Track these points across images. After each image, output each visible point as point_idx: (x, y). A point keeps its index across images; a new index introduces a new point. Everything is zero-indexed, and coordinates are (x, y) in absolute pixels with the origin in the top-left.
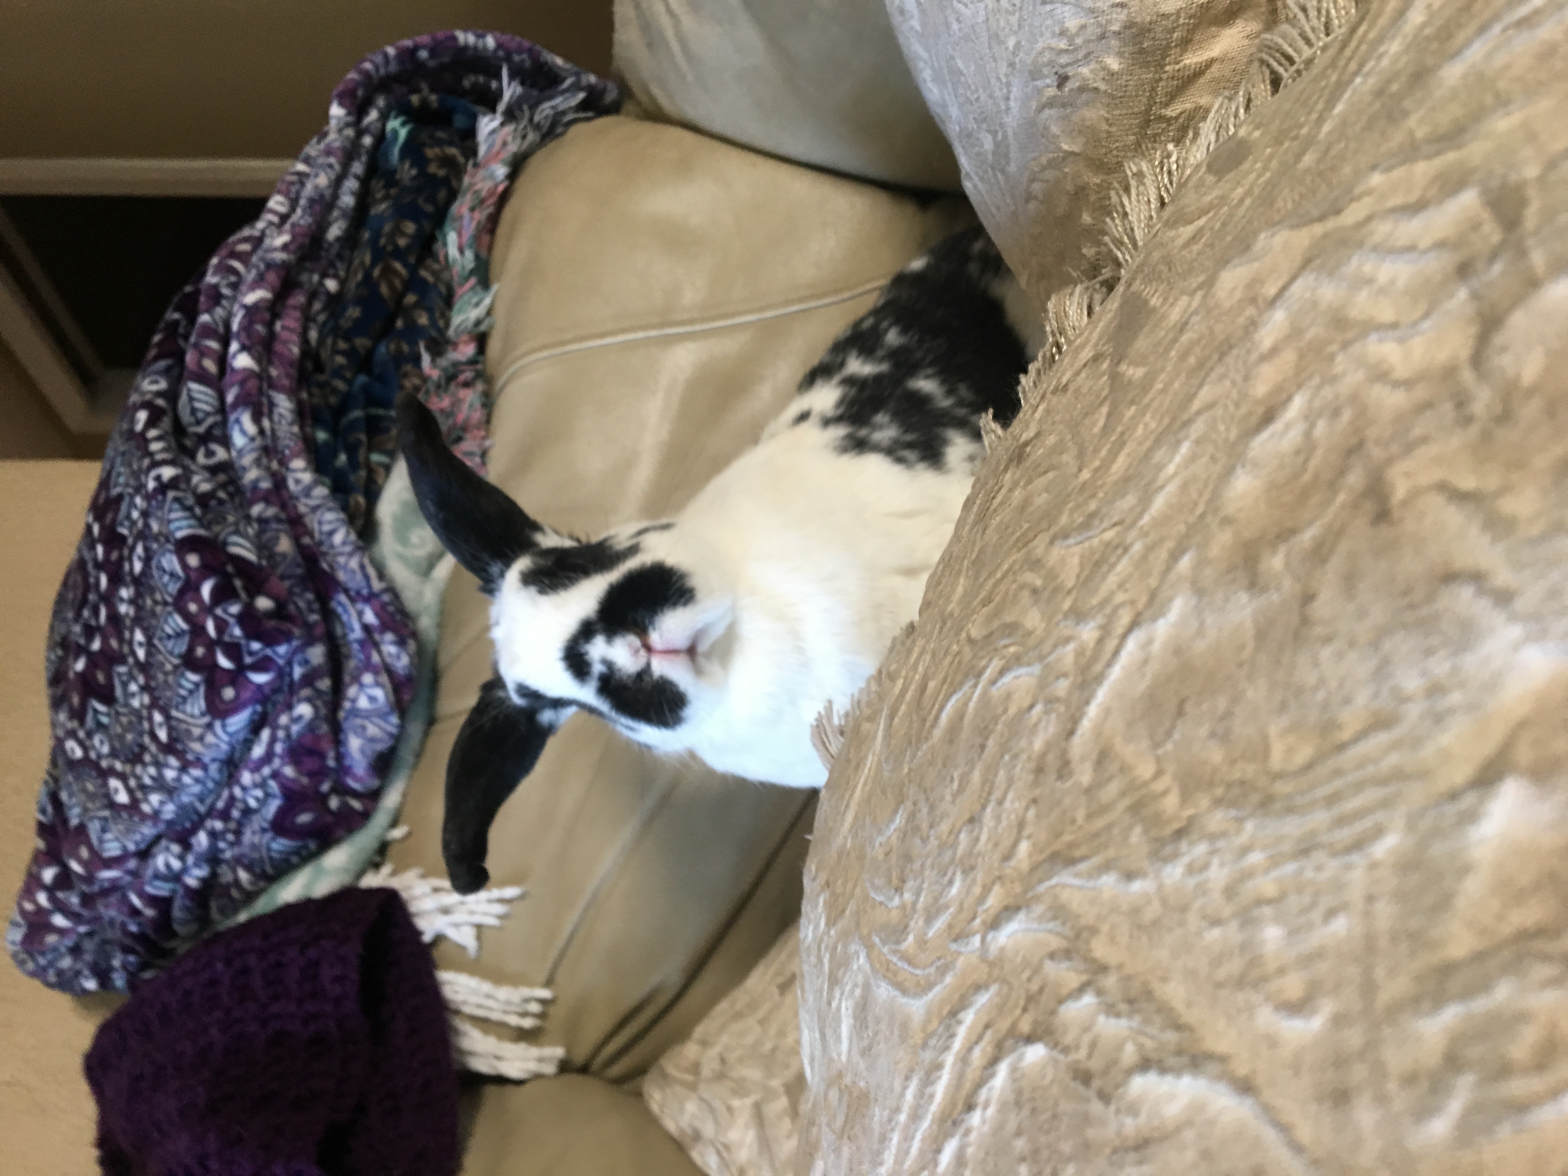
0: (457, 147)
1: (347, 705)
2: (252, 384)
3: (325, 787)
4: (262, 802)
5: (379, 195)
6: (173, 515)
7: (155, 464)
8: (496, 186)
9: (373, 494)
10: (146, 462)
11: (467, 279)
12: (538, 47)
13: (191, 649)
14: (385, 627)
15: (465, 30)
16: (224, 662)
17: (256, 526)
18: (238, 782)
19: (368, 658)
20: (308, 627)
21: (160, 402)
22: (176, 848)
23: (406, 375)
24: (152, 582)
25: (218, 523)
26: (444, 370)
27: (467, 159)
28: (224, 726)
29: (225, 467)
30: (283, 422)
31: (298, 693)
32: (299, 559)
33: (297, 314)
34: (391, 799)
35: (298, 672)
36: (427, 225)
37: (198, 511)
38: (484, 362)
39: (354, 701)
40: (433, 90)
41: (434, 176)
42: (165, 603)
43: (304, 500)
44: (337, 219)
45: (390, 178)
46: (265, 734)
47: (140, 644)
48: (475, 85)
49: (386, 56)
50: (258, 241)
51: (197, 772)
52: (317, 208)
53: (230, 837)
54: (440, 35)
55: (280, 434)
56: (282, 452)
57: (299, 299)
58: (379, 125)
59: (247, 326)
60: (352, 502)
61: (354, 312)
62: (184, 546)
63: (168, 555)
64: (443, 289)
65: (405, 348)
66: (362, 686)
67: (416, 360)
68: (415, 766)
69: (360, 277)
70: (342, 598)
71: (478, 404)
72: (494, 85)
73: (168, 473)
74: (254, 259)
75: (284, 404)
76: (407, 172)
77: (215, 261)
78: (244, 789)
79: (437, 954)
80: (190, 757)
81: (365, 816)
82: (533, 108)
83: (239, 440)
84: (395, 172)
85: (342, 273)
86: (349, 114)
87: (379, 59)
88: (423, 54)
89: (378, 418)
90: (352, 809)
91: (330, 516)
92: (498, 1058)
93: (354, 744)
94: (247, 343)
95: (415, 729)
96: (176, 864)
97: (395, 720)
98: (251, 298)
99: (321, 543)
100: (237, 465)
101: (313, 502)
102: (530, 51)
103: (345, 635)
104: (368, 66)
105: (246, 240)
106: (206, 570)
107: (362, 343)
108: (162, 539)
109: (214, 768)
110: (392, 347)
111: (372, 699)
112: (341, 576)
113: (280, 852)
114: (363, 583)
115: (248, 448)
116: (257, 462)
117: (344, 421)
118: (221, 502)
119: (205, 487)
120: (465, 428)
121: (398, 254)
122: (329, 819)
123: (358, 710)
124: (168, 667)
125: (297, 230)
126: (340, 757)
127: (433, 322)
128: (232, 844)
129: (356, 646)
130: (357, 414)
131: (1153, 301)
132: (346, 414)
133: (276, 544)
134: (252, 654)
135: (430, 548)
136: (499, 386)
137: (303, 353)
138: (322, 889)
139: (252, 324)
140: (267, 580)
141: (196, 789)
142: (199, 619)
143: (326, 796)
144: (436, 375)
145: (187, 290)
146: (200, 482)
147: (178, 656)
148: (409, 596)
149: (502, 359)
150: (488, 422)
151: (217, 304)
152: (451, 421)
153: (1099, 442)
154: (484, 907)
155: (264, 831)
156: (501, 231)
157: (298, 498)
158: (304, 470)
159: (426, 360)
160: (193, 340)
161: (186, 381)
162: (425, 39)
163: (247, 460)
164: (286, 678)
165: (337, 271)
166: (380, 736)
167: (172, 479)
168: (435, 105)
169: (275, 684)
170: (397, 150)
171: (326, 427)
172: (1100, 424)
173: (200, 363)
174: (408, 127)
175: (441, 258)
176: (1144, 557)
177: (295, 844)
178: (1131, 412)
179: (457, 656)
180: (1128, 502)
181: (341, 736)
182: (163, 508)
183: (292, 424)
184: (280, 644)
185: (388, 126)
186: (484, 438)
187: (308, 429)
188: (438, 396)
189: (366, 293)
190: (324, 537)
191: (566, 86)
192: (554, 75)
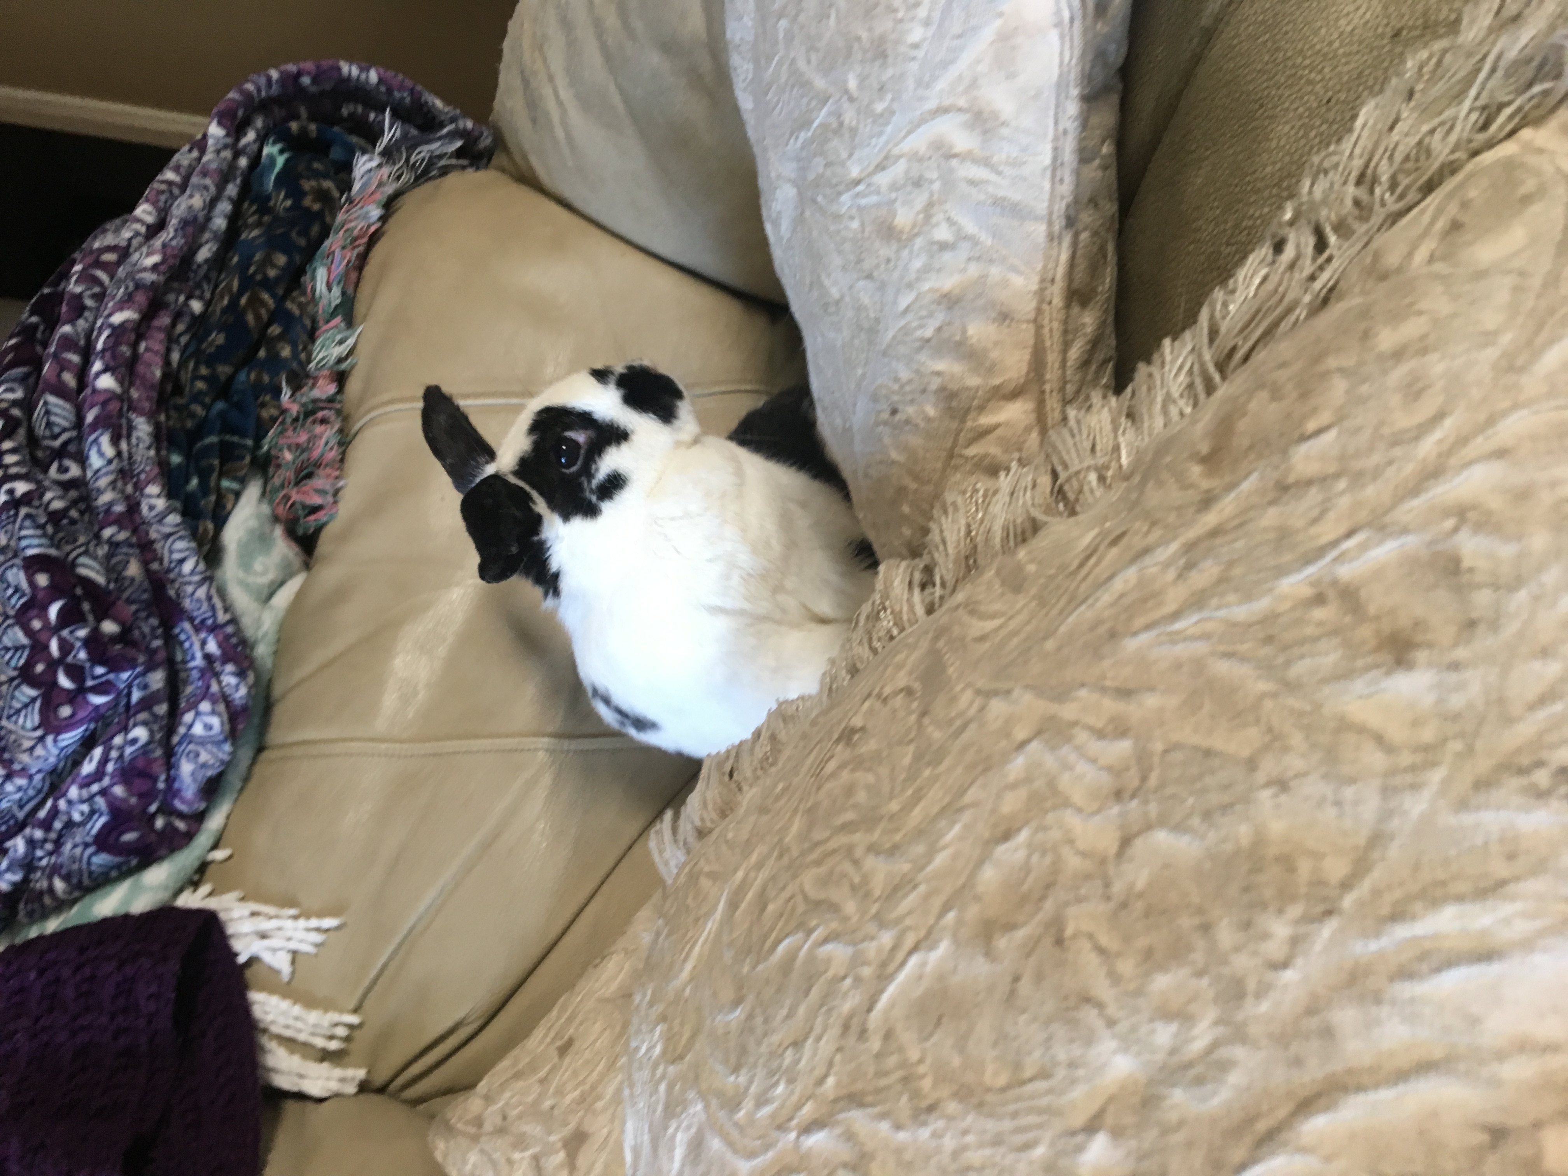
0: (332, 181)
1: (182, 730)
2: (114, 406)
3: (153, 808)
4: (88, 817)
5: (251, 220)
6: (24, 533)
7: (8, 477)
8: (369, 227)
9: (220, 519)
11: (332, 315)
12: (419, 88)
13: (30, 662)
14: (226, 658)
15: (351, 60)
16: (64, 681)
17: (106, 547)
18: (64, 795)
19: (208, 687)
20: (152, 653)
21: (16, 412)
23: (263, 405)
25: (67, 542)
26: (304, 405)
27: (341, 196)
28: (55, 741)
29: (78, 483)
30: (141, 446)
31: (135, 714)
32: (146, 584)
33: (162, 336)
34: (215, 822)
35: (136, 696)
36: (298, 258)
37: (50, 529)
38: (341, 402)
39: (190, 726)
40: (312, 118)
41: (308, 210)
42: (7, 617)
43: (155, 527)
44: (207, 242)
45: (264, 204)
46: (98, 752)
48: (352, 115)
49: (269, 79)
50: (124, 253)
51: (21, 782)
52: (190, 229)
53: (49, 846)
54: (326, 63)
55: (138, 458)
56: (138, 476)
57: (164, 320)
58: (255, 147)
59: (111, 348)
60: (201, 529)
61: (218, 338)
62: (33, 565)
63: (15, 570)
64: (308, 323)
65: (266, 378)
66: (198, 713)
67: (277, 392)
68: (240, 792)
69: (226, 302)
70: (187, 625)
71: (333, 441)
72: (372, 116)
73: (21, 488)
74: (121, 272)
75: (143, 428)
76: (282, 203)
77: (78, 268)
78: (70, 802)
79: (249, 973)
80: (16, 766)
81: (189, 836)
82: (411, 149)
83: (95, 461)
84: (268, 198)
85: (208, 295)
86: (228, 135)
87: (262, 81)
89: (232, 446)
90: (176, 830)
91: (180, 545)
92: (301, 1076)
93: (186, 768)
94: (112, 364)
95: (245, 755)
97: (227, 747)
98: (118, 318)
99: (169, 570)
100: (91, 486)
101: (167, 530)
102: (412, 91)
103: (184, 662)
104: (250, 87)
105: (109, 249)
106: (54, 591)
107: (224, 370)
108: (10, 554)
109: (38, 778)
110: (253, 376)
111: (208, 727)
112: (187, 604)
113: (101, 866)
114: (210, 614)
115: (104, 470)
116: (113, 484)
117: (199, 445)
118: (73, 522)
119: (57, 505)
120: (318, 464)
121: (267, 284)
122: (153, 838)
123: (192, 736)
125: (169, 251)
126: (170, 781)
127: (295, 354)
128: (51, 854)
129: (195, 674)
130: (213, 439)
131: (951, 670)
132: (202, 438)
133: (125, 568)
134: (94, 678)
135: (272, 575)
136: (356, 427)
137: (166, 376)
138: (140, 905)
139: (117, 344)
140: (114, 603)
141: (18, 796)
142: (43, 637)
143: (153, 816)
144: (294, 409)
145: (46, 291)
146: (52, 499)
147: (15, 669)
148: (247, 622)
149: (361, 401)
150: (342, 460)
151: (80, 315)
152: (305, 456)
153: (906, 780)
154: (302, 935)
155: (86, 845)
156: (369, 270)
157: (150, 524)
158: (159, 496)
159: (286, 393)
160: (52, 349)
161: (43, 392)
162: (309, 66)
163: (103, 482)
164: (124, 702)
165: (203, 292)
166: (211, 762)
167: (25, 495)
168: (314, 135)
169: (113, 705)
170: (273, 177)
171: (180, 451)
172: (907, 760)
173: (59, 375)
174: (285, 156)
175: (309, 290)
176: (927, 897)
177: (118, 860)
178: (927, 773)
179: (292, 688)
180: (919, 849)
181: (173, 759)
182: (14, 522)
183: (149, 448)
184: (124, 670)
185: (266, 151)
186: (337, 478)
187: (164, 453)
188: (295, 429)
189: (231, 319)
190: (173, 565)
191: (445, 131)
192: (434, 118)
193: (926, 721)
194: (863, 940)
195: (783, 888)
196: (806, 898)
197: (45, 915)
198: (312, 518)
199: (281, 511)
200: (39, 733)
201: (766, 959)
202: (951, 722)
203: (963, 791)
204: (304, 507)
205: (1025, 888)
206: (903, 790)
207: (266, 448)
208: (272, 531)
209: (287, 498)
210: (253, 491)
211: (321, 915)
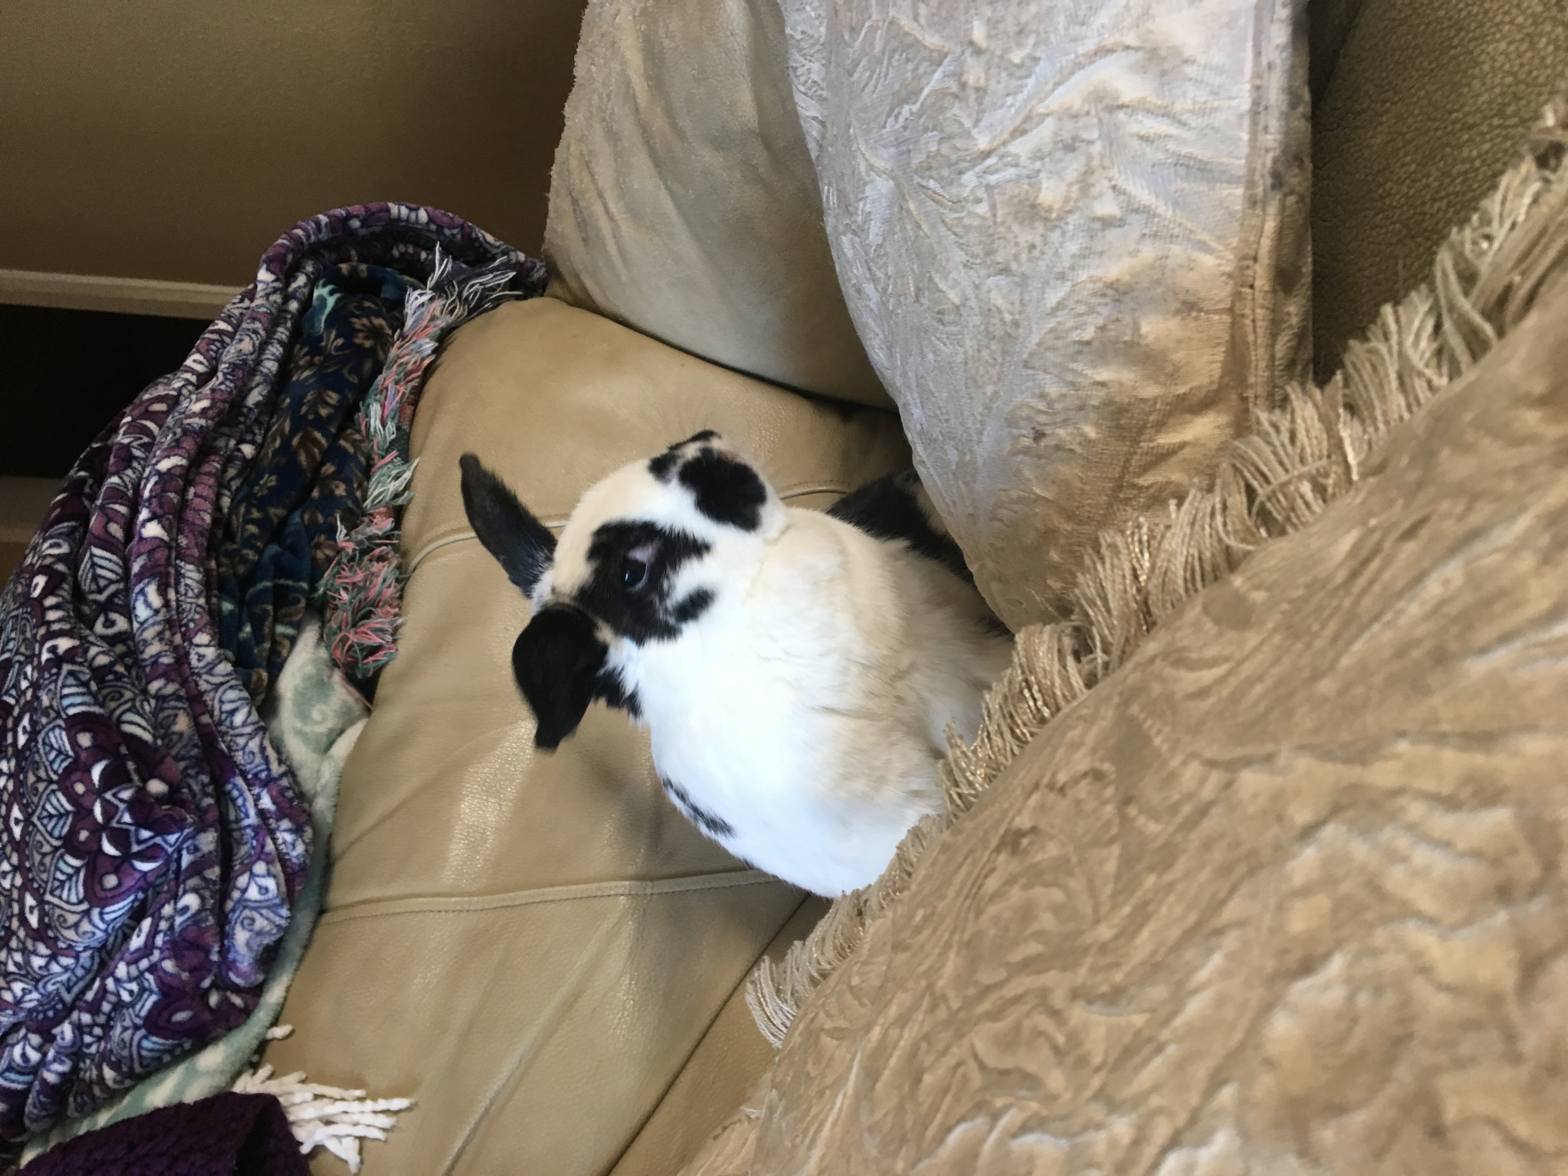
0: (384, 318)
1: (236, 895)
2: (161, 555)
3: (206, 983)
4: (137, 997)
5: (301, 363)
6: (66, 691)
7: (52, 635)
8: (423, 359)
9: (276, 667)
10: (42, 631)
11: (388, 451)
12: (469, 224)
13: (74, 830)
14: (281, 814)
15: (399, 202)
16: (109, 848)
17: (153, 702)
18: (112, 974)
19: (263, 847)
20: (201, 812)
21: (61, 567)
22: (35, 1039)
23: (318, 546)
24: (37, 758)
25: (112, 700)
26: (359, 543)
27: (394, 332)
28: (101, 914)
29: (125, 637)
30: (190, 594)
31: (184, 882)
32: (196, 739)
33: (212, 481)
34: (274, 994)
35: (186, 859)
36: (350, 396)
37: (94, 686)
38: (399, 537)
39: (244, 891)
40: (363, 259)
41: (360, 346)
42: (51, 781)
43: (204, 677)
44: (257, 385)
45: (315, 345)
46: (146, 924)
47: (17, 822)
48: (403, 255)
49: (318, 223)
50: (174, 402)
51: (68, 961)
52: (240, 374)
53: (98, 1031)
54: (374, 206)
55: (186, 606)
56: (186, 625)
57: (215, 465)
58: (306, 291)
59: (159, 495)
60: (254, 677)
61: (270, 481)
62: (76, 724)
63: (57, 731)
64: (362, 459)
65: (321, 519)
66: (253, 875)
67: (332, 531)
68: (301, 960)
69: (278, 443)
70: (239, 781)
71: (391, 579)
72: (423, 255)
73: (64, 644)
74: (170, 421)
75: (192, 574)
76: (334, 342)
77: (128, 419)
78: (117, 981)
79: (313, 1165)
80: (61, 945)
81: (247, 1013)
82: (462, 283)
83: (142, 612)
84: (320, 339)
85: (259, 439)
86: (277, 280)
87: (311, 227)
88: (355, 223)
89: (287, 590)
90: (233, 1005)
91: (232, 695)
93: (241, 936)
94: (159, 511)
95: (305, 919)
96: (34, 1056)
97: (285, 912)
98: (165, 465)
99: (220, 723)
100: (137, 639)
101: (217, 680)
102: (462, 227)
103: (238, 820)
104: (299, 232)
105: (159, 399)
106: (98, 751)
107: (275, 512)
108: (53, 714)
109: (85, 956)
110: (307, 517)
111: (263, 890)
112: (239, 757)
113: (151, 1050)
114: (263, 767)
115: (151, 621)
116: (160, 635)
117: (252, 590)
118: (119, 677)
119: (102, 660)
120: (375, 604)
121: (320, 423)
122: (207, 1016)
123: (247, 900)
124: (46, 848)
125: (218, 396)
126: (224, 951)
127: (350, 492)
128: (99, 1039)
129: (249, 833)
130: (268, 584)
131: (1157, 741)
132: (254, 585)
133: (174, 723)
134: (139, 842)
135: (330, 723)
136: (414, 563)
137: (215, 521)
138: (194, 1094)
139: (164, 491)
140: (161, 761)
141: (64, 977)
142: (86, 802)
143: (207, 992)
144: (350, 547)
145: (95, 445)
146: (98, 654)
147: (59, 838)
148: (304, 775)
149: (419, 535)
150: (401, 598)
151: (129, 466)
152: (362, 596)
153: (1114, 895)
154: (369, 1119)
155: (136, 1028)
156: (424, 403)
157: (199, 675)
158: (207, 646)
159: (341, 531)
160: (99, 502)
161: (90, 544)
162: (357, 209)
163: (149, 634)
164: (173, 867)
165: (254, 434)
166: (268, 928)
167: (69, 651)
168: (365, 274)
169: (161, 873)
170: (324, 318)
171: (232, 599)
172: (1111, 867)
173: (105, 527)
174: (337, 296)
175: (363, 428)
176: (1181, 1065)
177: (169, 1042)
178: (1151, 880)
179: (352, 844)
180: (1158, 992)
181: (227, 928)
182: (56, 681)
183: (198, 596)
184: (172, 833)
185: (316, 293)
186: (396, 615)
187: (214, 600)
188: (351, 569)
189: (283, 460)
190: (224, 716)
191: (497, 263)
192: (486, 251)
193: (1132, 811)
194: (1085, 1128)
195: (944, 1052)
196: (982, 1066)
197: (96, 1109)
198: (371, 659)
199: (338, 654)
200: (84, 906)
201: (930, 1154)
202: (1174, 809)
203: (1218, 904)
204: (362, 648)
205: (1352, 1046)
206: (1115, 907)
207: (321, 590)
208: (330, 677)
209: (345, 639)
210: (309, 636)
211: (388, 1095)
